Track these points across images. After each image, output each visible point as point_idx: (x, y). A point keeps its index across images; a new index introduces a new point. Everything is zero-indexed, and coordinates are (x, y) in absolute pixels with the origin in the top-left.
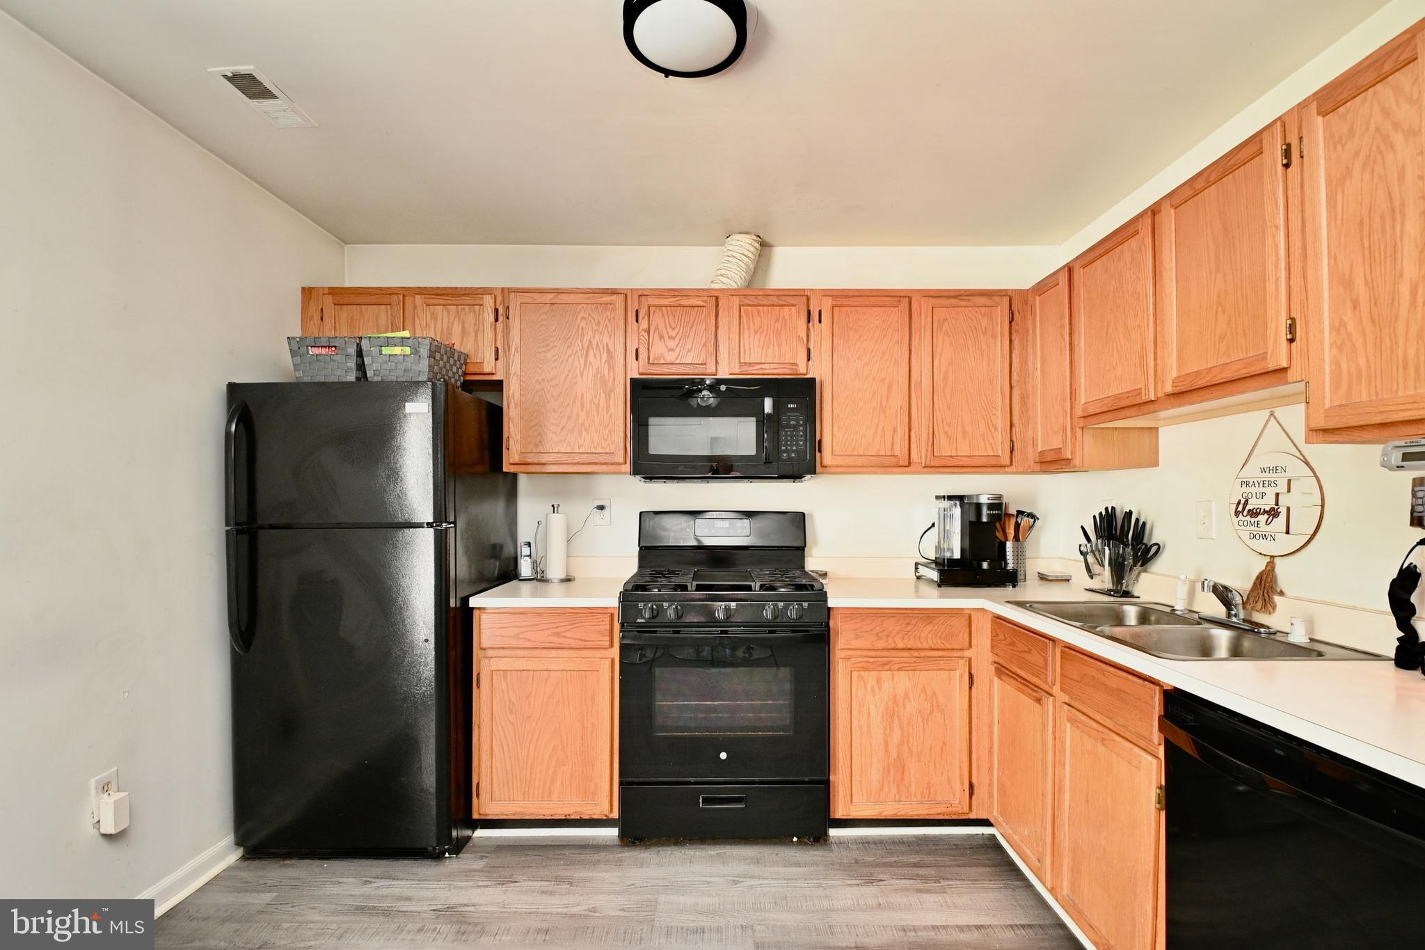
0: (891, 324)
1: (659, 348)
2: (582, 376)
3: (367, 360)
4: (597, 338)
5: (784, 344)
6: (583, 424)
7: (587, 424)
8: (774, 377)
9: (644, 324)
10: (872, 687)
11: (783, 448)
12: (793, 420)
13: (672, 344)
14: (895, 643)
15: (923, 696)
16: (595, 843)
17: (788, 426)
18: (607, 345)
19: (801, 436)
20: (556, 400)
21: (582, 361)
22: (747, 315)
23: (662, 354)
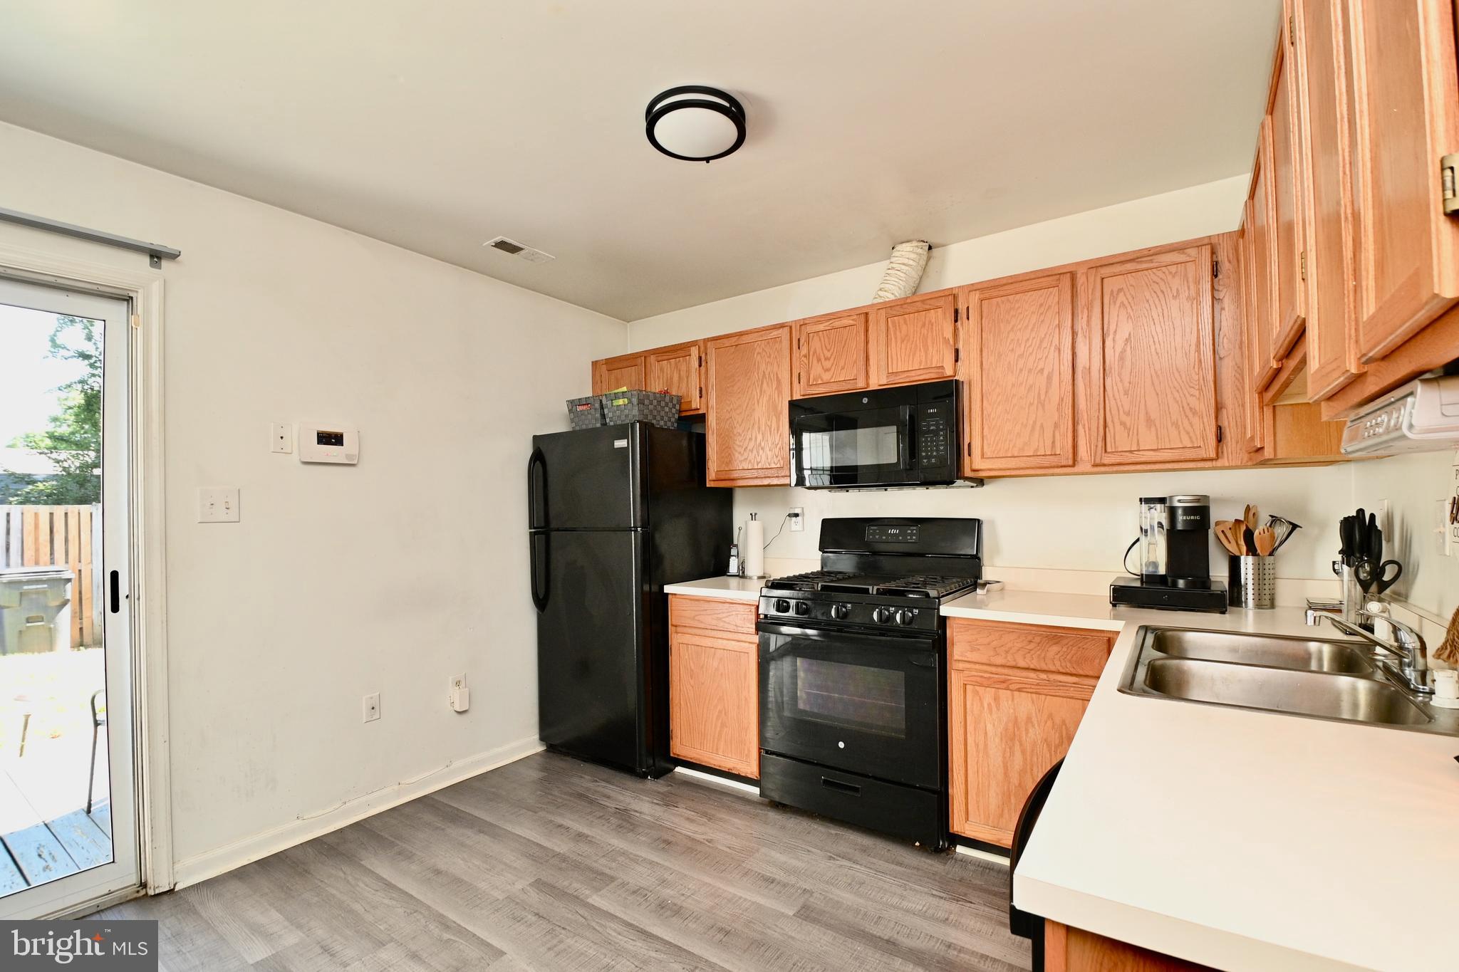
0: (1050, 307)
1: (817, 370)
2: (758, 402)
3: (606, 411)
4: (769, 369)
5: (930, 348)
6: (760, 444)
7: (763, 444)
8: (919, 383)
9: (804, 351)
11: (924, 454)
12: (933, 425)
13: (827, 364)
14: (1015, 660)
15: (1050, 723)
17: (929, 432)
18: (777, 374)
19: (942, 441)
20: (740, 426)
21: (758, 391)
22: (894, 326)
23: (820, 375)
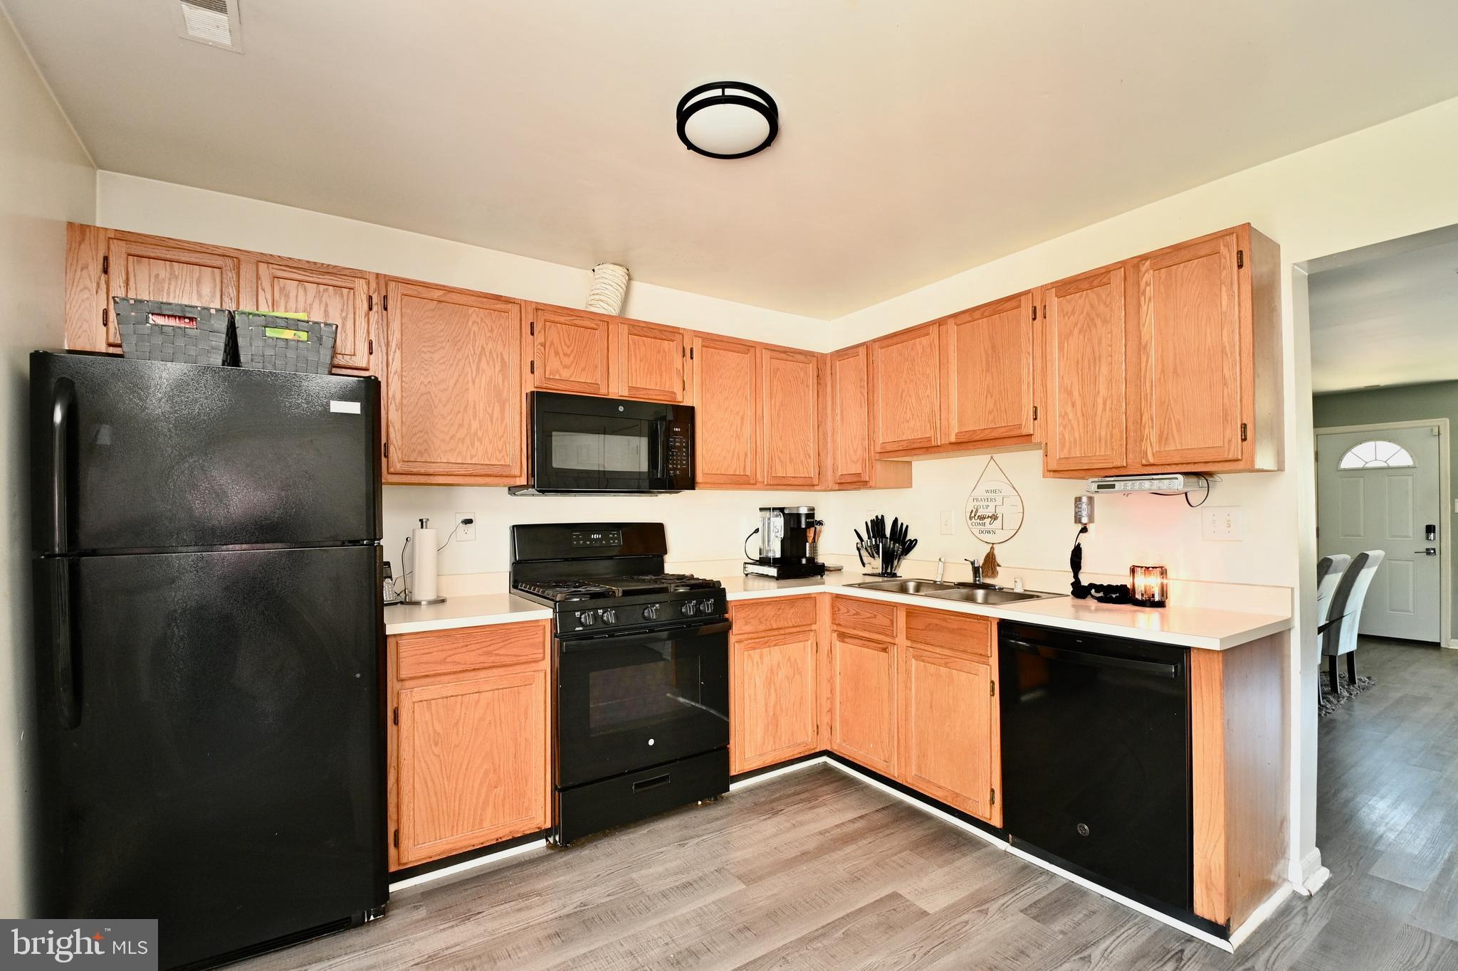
0: (742, 367)
1: (554, 363)
2: (474, 382)
4: (490, 346)
5: (664, 374)
6: (476, 434)
7: (480, 434)
8: (655, 402)
9: (539, 337)
10: (757, 662)
11: (670, 466)
12: (678, 442)
13: (567, 361)
14: (771, 625)
15: (789, 664)
16: (527, 859)
17: (675, 447)
18: (501, 353)
19: (684, 456)
20: (445, 406)
21: (474, 368)
22: (634, 343)
23: (558, 369)
